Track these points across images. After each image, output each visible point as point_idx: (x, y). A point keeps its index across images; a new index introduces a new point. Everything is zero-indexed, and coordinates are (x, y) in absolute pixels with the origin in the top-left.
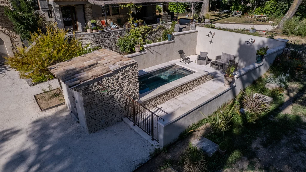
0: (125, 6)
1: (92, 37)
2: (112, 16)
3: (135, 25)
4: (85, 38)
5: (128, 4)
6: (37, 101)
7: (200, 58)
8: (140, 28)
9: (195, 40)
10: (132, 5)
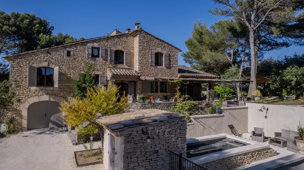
0: (173, 81)
1: (140, 106)
2: (159, 93)
3: (182, 99)
4: (133, 107)
5: (176, 79)
6: (76, 157)
7: (254, 133)
8: (186, 103)
9: (246, 117)
10: (179, 81)
